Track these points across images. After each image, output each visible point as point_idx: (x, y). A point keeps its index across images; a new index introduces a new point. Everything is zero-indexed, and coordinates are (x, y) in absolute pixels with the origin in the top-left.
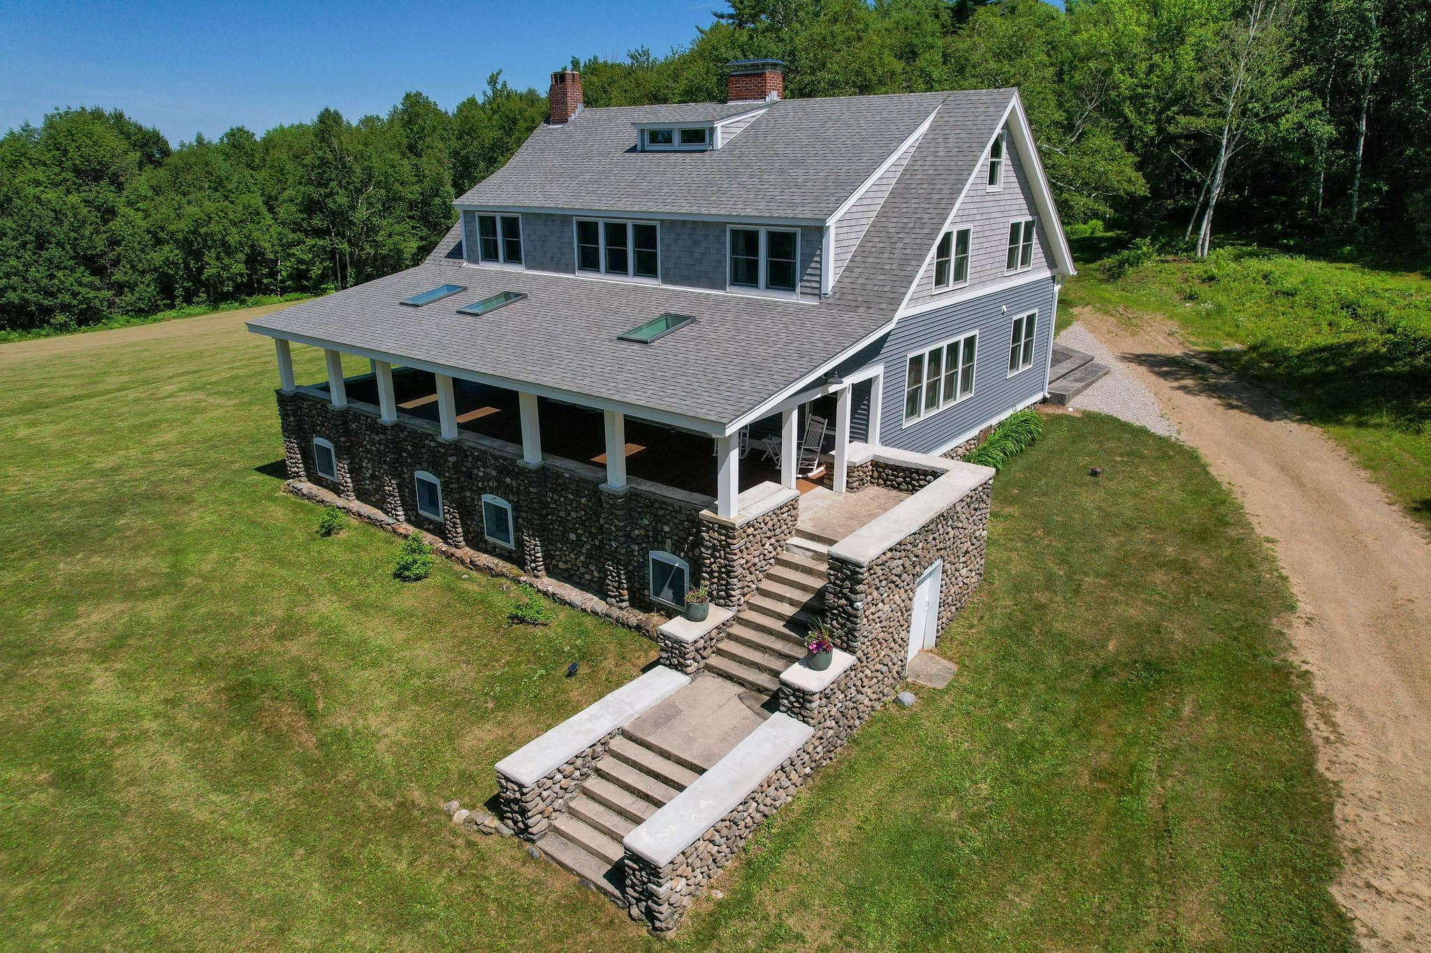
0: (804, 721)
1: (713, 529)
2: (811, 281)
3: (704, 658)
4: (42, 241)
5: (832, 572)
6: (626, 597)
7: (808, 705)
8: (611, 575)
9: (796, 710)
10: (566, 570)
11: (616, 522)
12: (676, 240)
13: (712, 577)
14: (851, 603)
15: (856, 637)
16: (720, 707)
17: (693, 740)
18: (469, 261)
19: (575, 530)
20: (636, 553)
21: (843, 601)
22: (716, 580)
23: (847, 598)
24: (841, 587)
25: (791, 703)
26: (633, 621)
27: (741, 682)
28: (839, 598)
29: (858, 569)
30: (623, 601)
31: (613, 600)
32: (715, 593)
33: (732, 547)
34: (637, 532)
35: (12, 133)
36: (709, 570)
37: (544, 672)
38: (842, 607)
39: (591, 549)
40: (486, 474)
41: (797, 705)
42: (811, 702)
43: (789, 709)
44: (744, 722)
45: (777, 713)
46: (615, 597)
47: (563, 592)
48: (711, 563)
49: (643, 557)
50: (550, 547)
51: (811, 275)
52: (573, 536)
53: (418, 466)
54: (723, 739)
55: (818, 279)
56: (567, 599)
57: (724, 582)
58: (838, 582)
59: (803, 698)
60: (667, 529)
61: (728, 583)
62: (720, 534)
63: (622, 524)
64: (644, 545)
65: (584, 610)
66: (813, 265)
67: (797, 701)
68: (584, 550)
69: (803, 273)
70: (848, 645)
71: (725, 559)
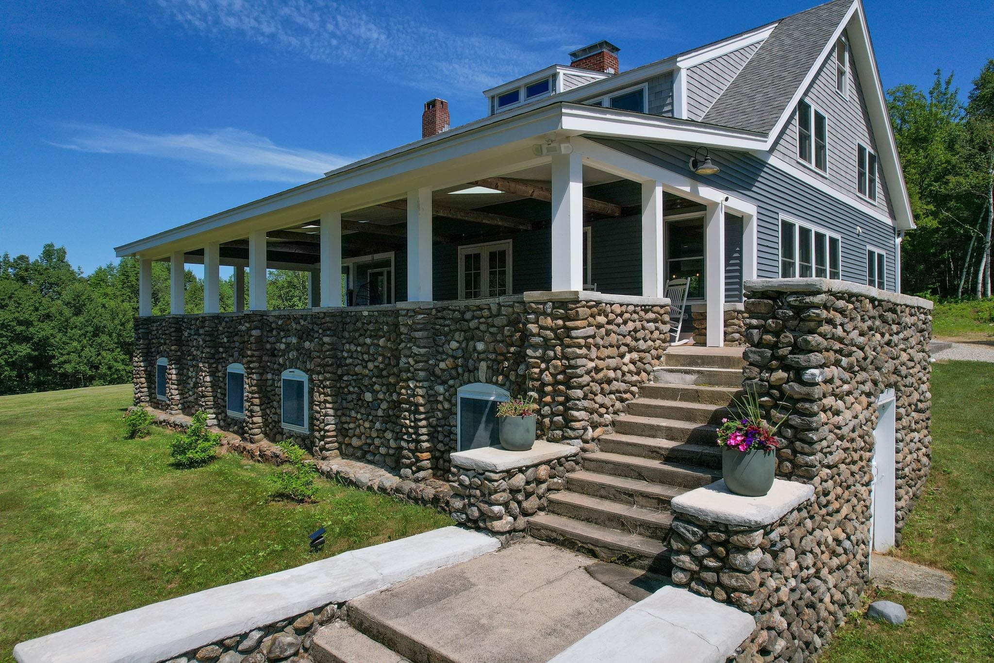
0: (729, 602)
1: (545, 314)
3: (525, 514)
4: (98, 331)
5: (754, 322)
6: (426, 463)
7: (738, 559)
8: (408, 433)
9: (710, 577)
10: (360, 448)
11: (415, 350)
13: (542, 393)
14: (797, 373)
15: (811, 443)
16: (549, 582)
17: (486, 630)
19: (370, 388)
20: (441, 398)
21: (781, 374)
22: (548, 399)
23: (786, 368)
24: (774, 346)
25: (699, 560)
26: (429, 492)
27: (588, 548)
28: (772, 370)
29: (808, 299)
30: (420, 469)
31: (408, 471)
32: (547, 421)
33: (574, 333)
34: (442, 365)
35: (100, 269)
36: (537, 384)
37: (278, 547)
38: (779, 388)
39: (389, 408)
40: (288, 345)
41: (711, 563)
42: (746, 549)
43: (694, 576)
44: (597, 605)
45: (667, 590)
46: (409, 466)
47: (348, 469)
48: (542, 372)
49: (449, 401)
50: (344, 419)
52: (368, 397)
53: (231, 359)
54: (552, 632)
56: (352, 476)
57: (561, 399)
58: (768, 337)
59: (725, 544)
60: (480, 346)
61: (568, 399)
62: (555, 318)
63: (422, 351)
64: (451, 382)
65: (370, 488)
67: (713, 555)
68: (380, 413)
70: (796, 466)
71: (565, 357)
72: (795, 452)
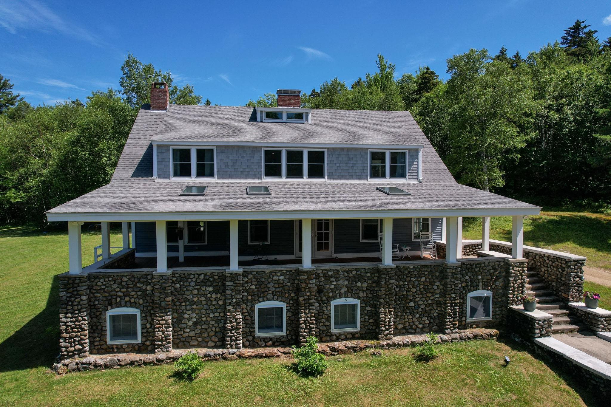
2: (413, 173)
5: (572, 267)
6: (457, 325)
8: (449, 315)
12: (337, 158)
18: (160, 176)
19: (413, 300)
22: (516, 292)
30: (455, 328)
31: (449, 330)
32: (516, 299)
36: (512, 288)
39: (425, 307)
48: (514, 284)
51: (413, 170)
52: (412, 304)
53: (261, 299)
55: (416, 172)
58: (575, 271)
60: (480, 277)
62: (519, 267)
64: (464, 292)
65: (438, 343)
66: (414, 166)
68: (420, 310)
69: (409, 170)
72: (580, 296)
